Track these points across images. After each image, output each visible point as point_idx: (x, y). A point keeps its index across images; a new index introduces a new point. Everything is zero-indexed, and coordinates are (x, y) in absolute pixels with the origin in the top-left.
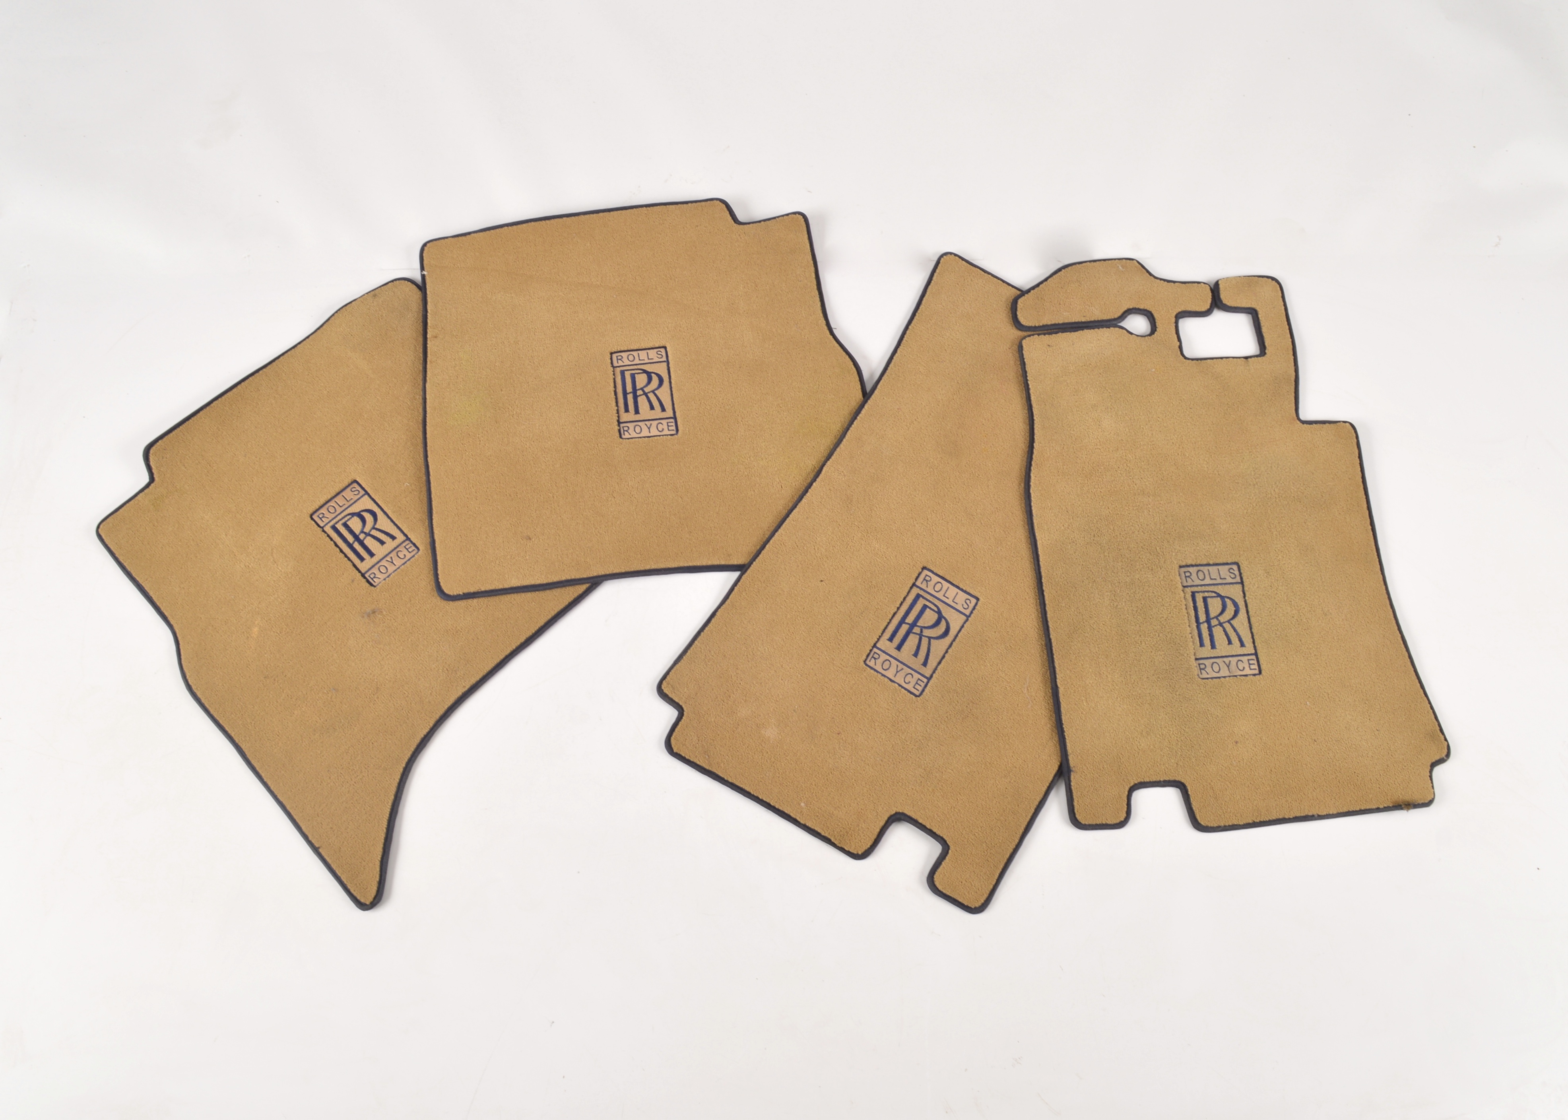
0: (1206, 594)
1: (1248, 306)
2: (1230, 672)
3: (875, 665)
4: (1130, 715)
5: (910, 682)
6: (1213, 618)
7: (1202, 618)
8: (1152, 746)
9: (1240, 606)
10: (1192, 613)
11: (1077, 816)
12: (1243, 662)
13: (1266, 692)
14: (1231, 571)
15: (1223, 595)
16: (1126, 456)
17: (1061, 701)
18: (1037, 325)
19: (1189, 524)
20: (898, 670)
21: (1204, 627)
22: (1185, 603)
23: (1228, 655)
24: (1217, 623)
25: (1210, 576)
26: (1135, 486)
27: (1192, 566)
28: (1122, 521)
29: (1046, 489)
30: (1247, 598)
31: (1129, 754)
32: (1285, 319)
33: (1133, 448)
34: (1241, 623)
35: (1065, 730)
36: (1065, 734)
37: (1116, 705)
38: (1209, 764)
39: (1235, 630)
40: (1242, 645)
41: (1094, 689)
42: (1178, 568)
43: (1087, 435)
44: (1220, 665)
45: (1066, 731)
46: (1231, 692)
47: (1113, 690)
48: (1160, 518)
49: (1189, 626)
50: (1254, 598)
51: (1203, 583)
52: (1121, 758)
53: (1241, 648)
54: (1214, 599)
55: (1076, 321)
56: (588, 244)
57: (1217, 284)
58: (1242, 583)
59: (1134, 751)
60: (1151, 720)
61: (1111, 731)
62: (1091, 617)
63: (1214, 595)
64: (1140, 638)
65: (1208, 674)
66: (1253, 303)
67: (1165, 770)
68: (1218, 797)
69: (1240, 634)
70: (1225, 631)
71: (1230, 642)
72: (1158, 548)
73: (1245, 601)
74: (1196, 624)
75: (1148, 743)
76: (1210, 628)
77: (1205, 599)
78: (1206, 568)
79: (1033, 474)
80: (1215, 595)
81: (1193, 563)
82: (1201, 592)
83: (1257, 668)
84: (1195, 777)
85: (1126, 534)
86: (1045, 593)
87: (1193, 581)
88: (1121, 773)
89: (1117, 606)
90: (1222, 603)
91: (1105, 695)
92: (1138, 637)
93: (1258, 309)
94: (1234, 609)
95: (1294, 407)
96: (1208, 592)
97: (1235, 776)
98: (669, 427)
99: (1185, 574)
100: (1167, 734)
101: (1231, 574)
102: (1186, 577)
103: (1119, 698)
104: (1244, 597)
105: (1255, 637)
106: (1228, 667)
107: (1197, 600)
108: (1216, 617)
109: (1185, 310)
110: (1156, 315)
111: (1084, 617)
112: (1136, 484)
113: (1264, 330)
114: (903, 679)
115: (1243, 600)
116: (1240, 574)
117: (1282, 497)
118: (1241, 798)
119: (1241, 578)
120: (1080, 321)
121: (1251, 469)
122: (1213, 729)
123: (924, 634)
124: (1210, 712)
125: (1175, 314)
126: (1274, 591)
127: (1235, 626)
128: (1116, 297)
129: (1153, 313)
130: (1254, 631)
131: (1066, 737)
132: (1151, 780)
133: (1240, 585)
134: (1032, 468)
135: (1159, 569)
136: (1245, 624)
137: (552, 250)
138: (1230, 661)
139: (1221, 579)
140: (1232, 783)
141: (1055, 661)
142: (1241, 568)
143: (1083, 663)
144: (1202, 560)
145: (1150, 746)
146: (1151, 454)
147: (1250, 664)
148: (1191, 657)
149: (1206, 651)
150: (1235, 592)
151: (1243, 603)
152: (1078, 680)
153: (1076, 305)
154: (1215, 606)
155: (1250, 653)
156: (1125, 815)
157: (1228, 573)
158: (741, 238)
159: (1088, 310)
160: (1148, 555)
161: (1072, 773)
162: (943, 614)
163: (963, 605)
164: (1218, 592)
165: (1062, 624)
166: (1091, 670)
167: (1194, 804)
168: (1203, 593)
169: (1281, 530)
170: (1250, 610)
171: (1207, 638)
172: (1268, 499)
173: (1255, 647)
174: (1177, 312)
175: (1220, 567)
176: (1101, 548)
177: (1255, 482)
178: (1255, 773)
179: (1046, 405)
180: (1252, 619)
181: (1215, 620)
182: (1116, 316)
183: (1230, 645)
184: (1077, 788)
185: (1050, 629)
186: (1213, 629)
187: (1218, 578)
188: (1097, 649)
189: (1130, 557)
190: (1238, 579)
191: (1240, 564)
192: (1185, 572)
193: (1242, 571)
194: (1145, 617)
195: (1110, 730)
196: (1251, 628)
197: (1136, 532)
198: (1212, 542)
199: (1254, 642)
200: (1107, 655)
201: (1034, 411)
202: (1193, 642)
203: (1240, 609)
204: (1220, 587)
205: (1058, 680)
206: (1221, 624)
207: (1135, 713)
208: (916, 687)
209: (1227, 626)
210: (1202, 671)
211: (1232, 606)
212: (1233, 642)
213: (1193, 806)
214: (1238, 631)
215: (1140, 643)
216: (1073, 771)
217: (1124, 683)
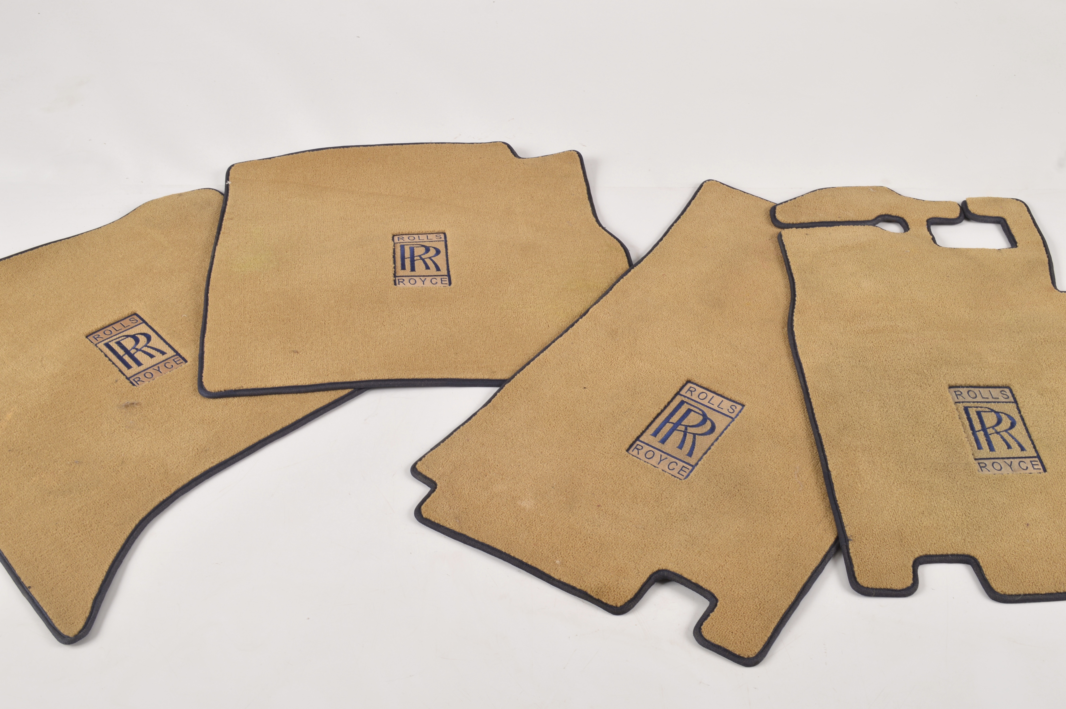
0: (979, 409)
1: (995, 216)
2: (1012, 470)
3: (638, 454)
4: (909, 498)
5: (674, 469)
6: (989, 428)
7: (978, 426)
8: (935, 525)
9: (1016, 420)
10: (967, 423)
11: (858, 580)
12: (1025, 463)
13: (1053, 485)
14: (1002, 392)
15: (997, 411)
16: (887, 307)
17: (833, 481)
18: (795, 223)
19: (955, 355)
20: (662, 459)
21: (981, 435)
22: (958, 414)
23: (1008, 456)
24: (994, 431)
25: (981, 395)
26: (898, 328)
27: (963, 387)
28: (887, 352)
29: (809, 328)
30: (1022, 413)
31: (911, 530)
32: (1033, 225)
33: (893, 301)
34: (1019, 431)
35: (840, 505)
36: (840, 508)
37: (894, 488)
38: (999, 541)
39: (1013, 438)
40: (1023, 449)
41: (868, 474)
42: (948, 387)
43: (847, 292)
44: (1001, 464)
45: (841, 507)
46: (1015, 484)
47: (889, 476)
48: (926, 349)
49: (964, 432)
50: (1029, 413)
51: (975, 400)
52: (903, 533)
53: (1022, 452)
54: (988, 413)
55: (832, 220)
56: (381, 167)
57: (965, 203)
58: (1016, 402)
59: (916, 528)
60: (932, 503)
61: (891, 510)
62: (860, 418)
63: (987, 410)
64: (914, 437)
65: (989, 471)
66: (1000, 213)
67: (952, 545)
68: (1013, 569)
69: (1020, 441)
70: (1002, 437)
71: (1009, 447)
72: (925, 371)
73: (1021, 416)
74: (971, 432)
75: (931, 522)
76: (986, 435)
77: (979, 413)
78: (977, 389)
79: (796, 317)
80: (989, 410)
81: (963, 384)
82: (974, 407)
83: (1041, 468)
84: (986, 551)
85: (892, 360)
86: (812, 400)
87: (964, 398)
88: (904, 546)
89: (887, 411)
90: (997, 417)
91: (880, 480)
92: (911, 436)
93: (1005, 216)
94: (1011, 421)
95: (1050, 281)
96: (981, 407)
97: (1030, 552)
98: (443, 282)
99: (956, 393)
100: (951, 515)
101: (1003, 395)
102: (956, 395)
103: (896, 483)
104: (1020, 412)
105: (1036, 443)
106: (1010, 466)
107: (971, 413)
108: (993, 427)
109: (935, 216)
110: (908, 220)
111: (853, 418)
112: (898, 326)
113: (1014, 231)
114: (667, 466)
115: (1019, 415)
116: (1013, 395)
117: (1048, 341)
118: (1039, 570)
119: (1015, 399)
120: (835, 220)
121: (1014, 321)
122: (1000, 513)
123: (688, 431)
124: (995, 500)
125: (926, 219)
126: (1050, 408)
127: (1013, 434)
128: (869, 206)
129: (905, 218)
130: (1034, 437)
131: (841, 511)
132: (938, 554)
133: (1014, 405)
134: (794, 314)
135: (928, 386)
136: (1023, 433)
137: (347, 170)
138: (1011, 462)
139: (993, 398)
140: (1027, 557)
141: (826, 450)
142: (1013, 390)
143: (855, 453)
144: (971, 382)
145: (933, 525)
146: (912, 306)
147: (1033, 465)
148: (970, 455)
149: (985, 452)
150: (1011, 409)
151: (1019, 417)
152: (851, 466)
153: (831, 210)
154: (990, 419)
155: (1031, 456)
156: (912, 582)
157: (1000, 394)
158: (520, 166)
159: (843, 213)
160: (916, 375)
161: (850, 542)
162: (708, 416)
163: (728, 410)
164: (992, 408)
165: (831, 423)
166: (864, 459)
167: (987, 574)
168: (976, 408)
169: (1051, 364)
170: (1027, 422)
171: (984, 443)
172: (1034, 342)
173: (1036, 451)
174: (928, 218)
175: (990, 389)
176: (867, 370)
177: (1018, 331)
178: (1052, 550)
179: (806, 272)
180: (1030, 430)
181: (991, 429)
182: (870, 219)
183: (1010, 449)
184: (856, 555)
185: (819, 426)
186: (990, 436)
187: (990, 397)
188: (868, 442)
189: (897, 376)
190: (1011, 399)
191: (1012, 387)
192: (955, 392)
193: (1014, 393)
194: (917, 421)
195: (888, 509)
196: (1030, 437)
197: (902, 360)
198: (980, 369)
199: (1035, 447)
200: (880, 447)
201: (794, 276)
202: (970, 444)
203: (1017, 422)
204: (993, 404)
205: (829, 466)
206: (998, 433)
207: (914, 496)
208: (680, 473)
209: (1005, 435)
210: (982, 468)
211: (1008, 419)
212: (1012, 447)
213: (987, 577)
214: (1017, 438)
215: (914, 441)
216: (851, 540)
217: (899, 471)
